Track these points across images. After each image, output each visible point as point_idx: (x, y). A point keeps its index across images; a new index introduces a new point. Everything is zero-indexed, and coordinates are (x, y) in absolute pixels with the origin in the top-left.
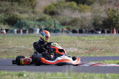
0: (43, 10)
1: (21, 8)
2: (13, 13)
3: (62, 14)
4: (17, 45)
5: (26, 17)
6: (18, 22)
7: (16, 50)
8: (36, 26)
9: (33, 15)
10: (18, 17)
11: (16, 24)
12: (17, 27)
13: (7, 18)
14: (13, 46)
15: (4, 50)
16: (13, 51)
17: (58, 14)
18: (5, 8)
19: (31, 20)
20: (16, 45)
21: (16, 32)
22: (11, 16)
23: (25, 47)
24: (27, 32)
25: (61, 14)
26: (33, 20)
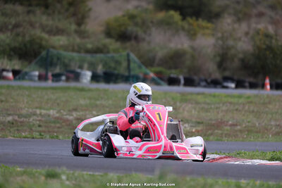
0: (102, 28)
1: (50, 22)
2: (33, 32)
3: (147, 38)
4: (40, 108)
5: (61, 43)
6: (44, 53)
7: (37, 120)
8: (86, 66)
9: (78, 40)
10: (44, 43)
11: (38, 58)
12: (41, 66)
13: (17, 45)
14: (30, 110)
15: (10, 118)
16: (29, 122)
17: (136, 38)
18: (13, 21)
19: (73, 50)
20: (37, 108)
21: (37, 78)
22: (27, 38)
23: (57, 113)
24: (64, 78)
25: (144, 40)
26: (79, 52)
